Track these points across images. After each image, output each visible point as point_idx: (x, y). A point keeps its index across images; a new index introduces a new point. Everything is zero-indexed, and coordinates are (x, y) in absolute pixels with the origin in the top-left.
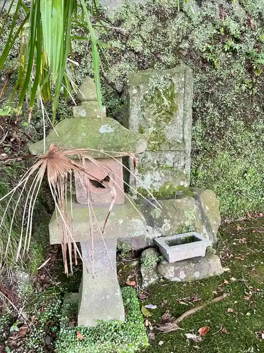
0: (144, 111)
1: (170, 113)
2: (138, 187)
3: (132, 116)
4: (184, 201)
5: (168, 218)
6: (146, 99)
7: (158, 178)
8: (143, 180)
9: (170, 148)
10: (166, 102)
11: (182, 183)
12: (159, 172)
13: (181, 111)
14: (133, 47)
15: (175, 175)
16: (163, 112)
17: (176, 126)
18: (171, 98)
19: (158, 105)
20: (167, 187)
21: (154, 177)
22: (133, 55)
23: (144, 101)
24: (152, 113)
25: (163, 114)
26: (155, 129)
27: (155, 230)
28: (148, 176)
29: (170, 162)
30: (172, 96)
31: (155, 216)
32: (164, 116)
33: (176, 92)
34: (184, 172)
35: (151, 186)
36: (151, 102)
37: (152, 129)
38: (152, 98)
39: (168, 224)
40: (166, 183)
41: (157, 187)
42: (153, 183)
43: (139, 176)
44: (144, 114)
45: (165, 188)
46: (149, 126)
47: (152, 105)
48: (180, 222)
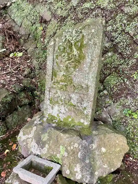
0: (58, 59)
1: (78, 61)
2: (48, 113)
3: (48, 62)
4: (65, 137)
5: (49, 144)
6: (60, 50)
7: (63, 111)
8: (52, 109)
9: (75, 90)
10: (75, 52)
11: (82, 121)
12: (65, 107)
13: (88, 60)
14: (100, 5)
15: (76, 112)
16: (72, 60)
17: (82, 72)
18: (80, 49)
19: (69, 54)
20: (70, 120)
21: (61, 109)
22: (100, 11)
23: (58, 51)
24: (64, 60)
25: (72, 62)
26: (65, 73)
27: (39, 148)
28: (56, 108)
29: (74, 101)
30: (81, 46)
31: (43, 139)
32: (73, 63)
33: (85, 43)
34: (85, 112)
35: (58, 115)
36: (63, 52)
37: (62, 73)
38: (64, 48)
39: (46, 149)
40: (69, 117)
41: (62, 117)
42: (59, 113)
43: (50, 106)
44: (58, 61)
45: (68, 120)
46: (60, 71)
47: (64, 54)
48: (54, 152)
